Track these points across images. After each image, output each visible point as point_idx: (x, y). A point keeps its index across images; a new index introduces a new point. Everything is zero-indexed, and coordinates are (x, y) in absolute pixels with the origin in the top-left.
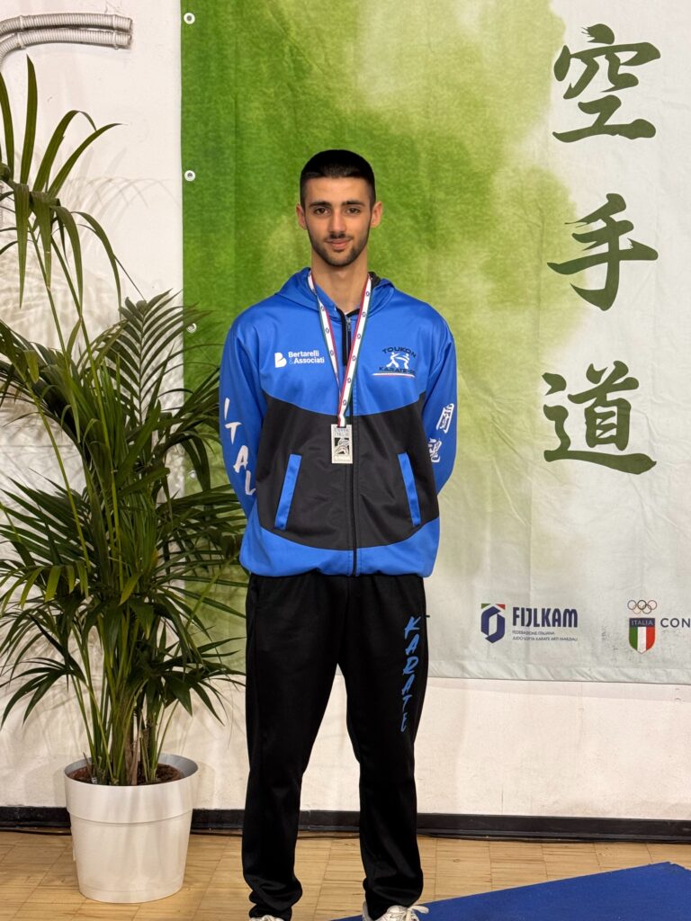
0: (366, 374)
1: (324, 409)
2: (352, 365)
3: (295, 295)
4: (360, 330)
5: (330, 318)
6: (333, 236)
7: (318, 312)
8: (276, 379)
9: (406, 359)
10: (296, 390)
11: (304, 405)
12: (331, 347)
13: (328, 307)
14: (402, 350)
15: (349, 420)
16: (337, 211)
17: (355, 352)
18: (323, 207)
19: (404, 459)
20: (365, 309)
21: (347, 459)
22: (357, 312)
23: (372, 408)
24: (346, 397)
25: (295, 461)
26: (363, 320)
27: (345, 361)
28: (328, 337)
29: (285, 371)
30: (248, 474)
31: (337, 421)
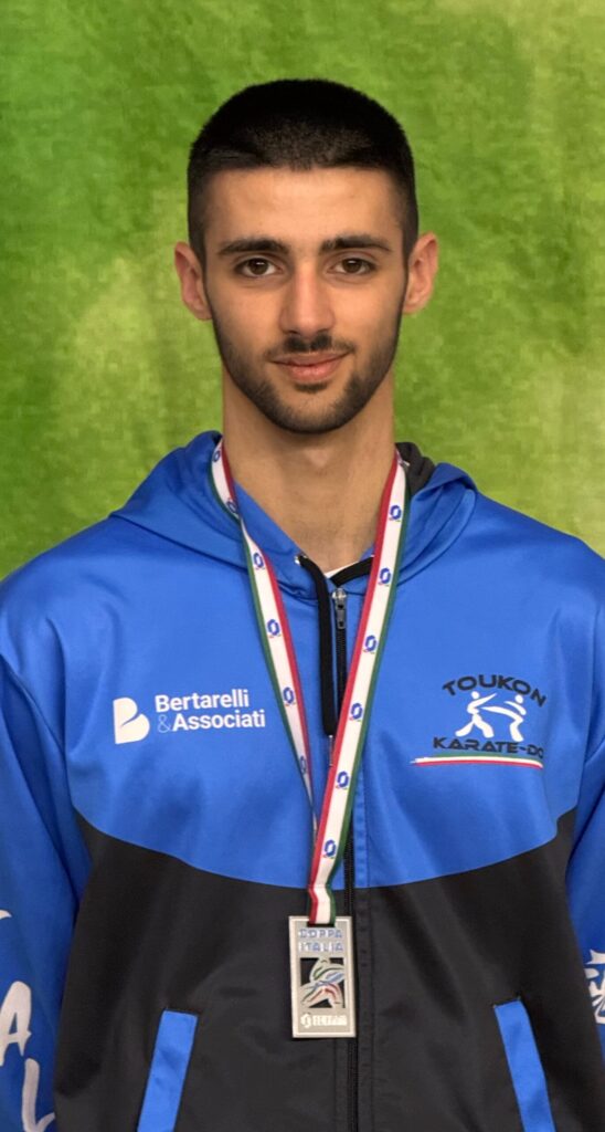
0: (396, 759)
2: (352, 731)
4: (375, 626)
5: (281, 588)
6: (294, 342)
7: (245, 571)
8: (117, 776)
9: (516, 712)
10: (181, 810)
12: (285, 679)
13: (276, 555)
14: (503, 685)
15: (345, 901)
16: (306, 268)
17: (359, 693)
18: (263, 256)
19: (513, 1018)
20: (388, 559)
21: (339, 1023)
22: (364, 570)
23: (412, 864)
24: (333, 831)
25: (176, 1031)
26: (381, 595)
27: (328, 720)
28: (277, 646)
29: (146, 753)
30: (32, 1067)
31: (306, 905)
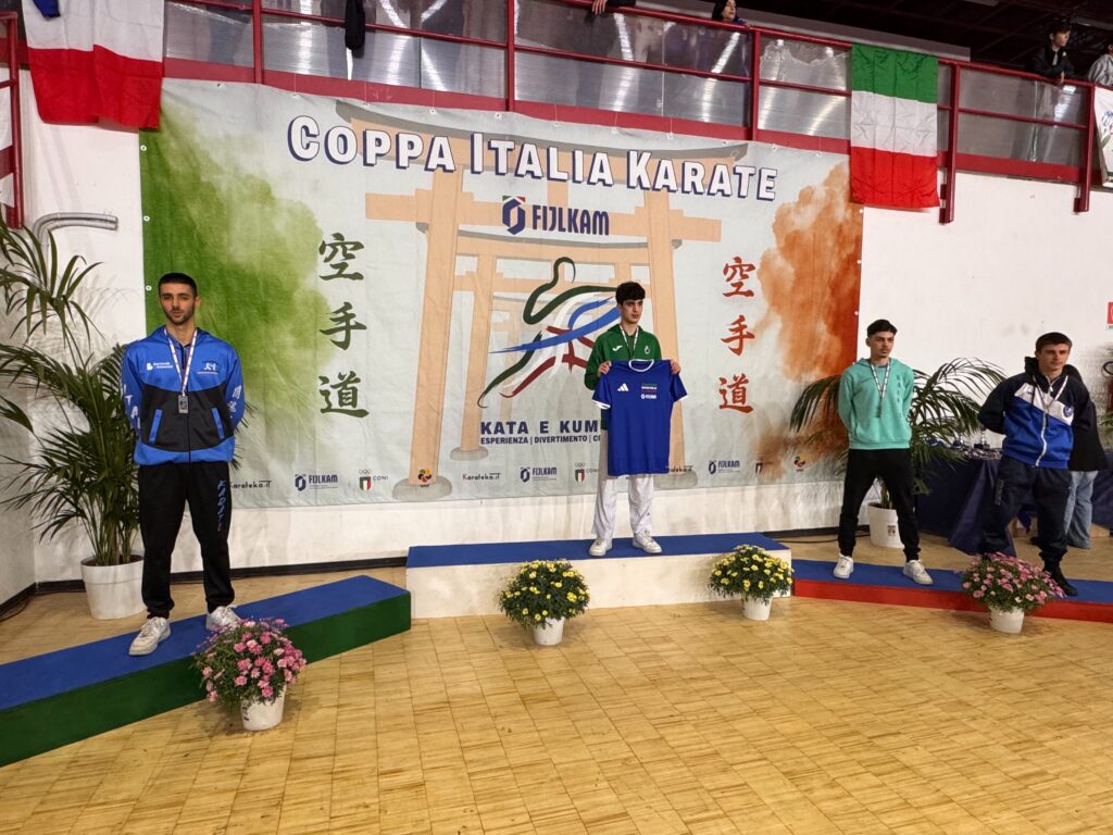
1: (174, 389)
3: (157, 337)
11: (162, 386)
